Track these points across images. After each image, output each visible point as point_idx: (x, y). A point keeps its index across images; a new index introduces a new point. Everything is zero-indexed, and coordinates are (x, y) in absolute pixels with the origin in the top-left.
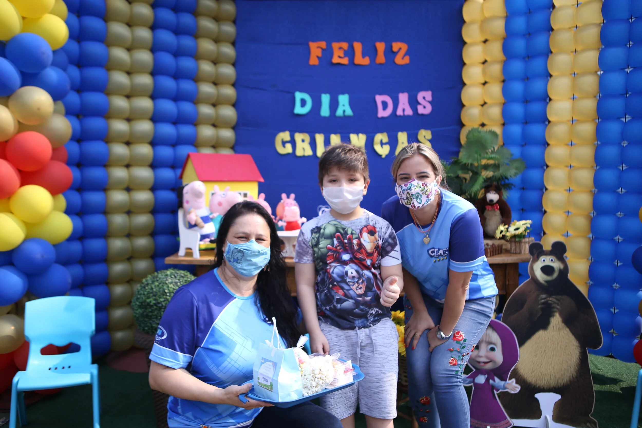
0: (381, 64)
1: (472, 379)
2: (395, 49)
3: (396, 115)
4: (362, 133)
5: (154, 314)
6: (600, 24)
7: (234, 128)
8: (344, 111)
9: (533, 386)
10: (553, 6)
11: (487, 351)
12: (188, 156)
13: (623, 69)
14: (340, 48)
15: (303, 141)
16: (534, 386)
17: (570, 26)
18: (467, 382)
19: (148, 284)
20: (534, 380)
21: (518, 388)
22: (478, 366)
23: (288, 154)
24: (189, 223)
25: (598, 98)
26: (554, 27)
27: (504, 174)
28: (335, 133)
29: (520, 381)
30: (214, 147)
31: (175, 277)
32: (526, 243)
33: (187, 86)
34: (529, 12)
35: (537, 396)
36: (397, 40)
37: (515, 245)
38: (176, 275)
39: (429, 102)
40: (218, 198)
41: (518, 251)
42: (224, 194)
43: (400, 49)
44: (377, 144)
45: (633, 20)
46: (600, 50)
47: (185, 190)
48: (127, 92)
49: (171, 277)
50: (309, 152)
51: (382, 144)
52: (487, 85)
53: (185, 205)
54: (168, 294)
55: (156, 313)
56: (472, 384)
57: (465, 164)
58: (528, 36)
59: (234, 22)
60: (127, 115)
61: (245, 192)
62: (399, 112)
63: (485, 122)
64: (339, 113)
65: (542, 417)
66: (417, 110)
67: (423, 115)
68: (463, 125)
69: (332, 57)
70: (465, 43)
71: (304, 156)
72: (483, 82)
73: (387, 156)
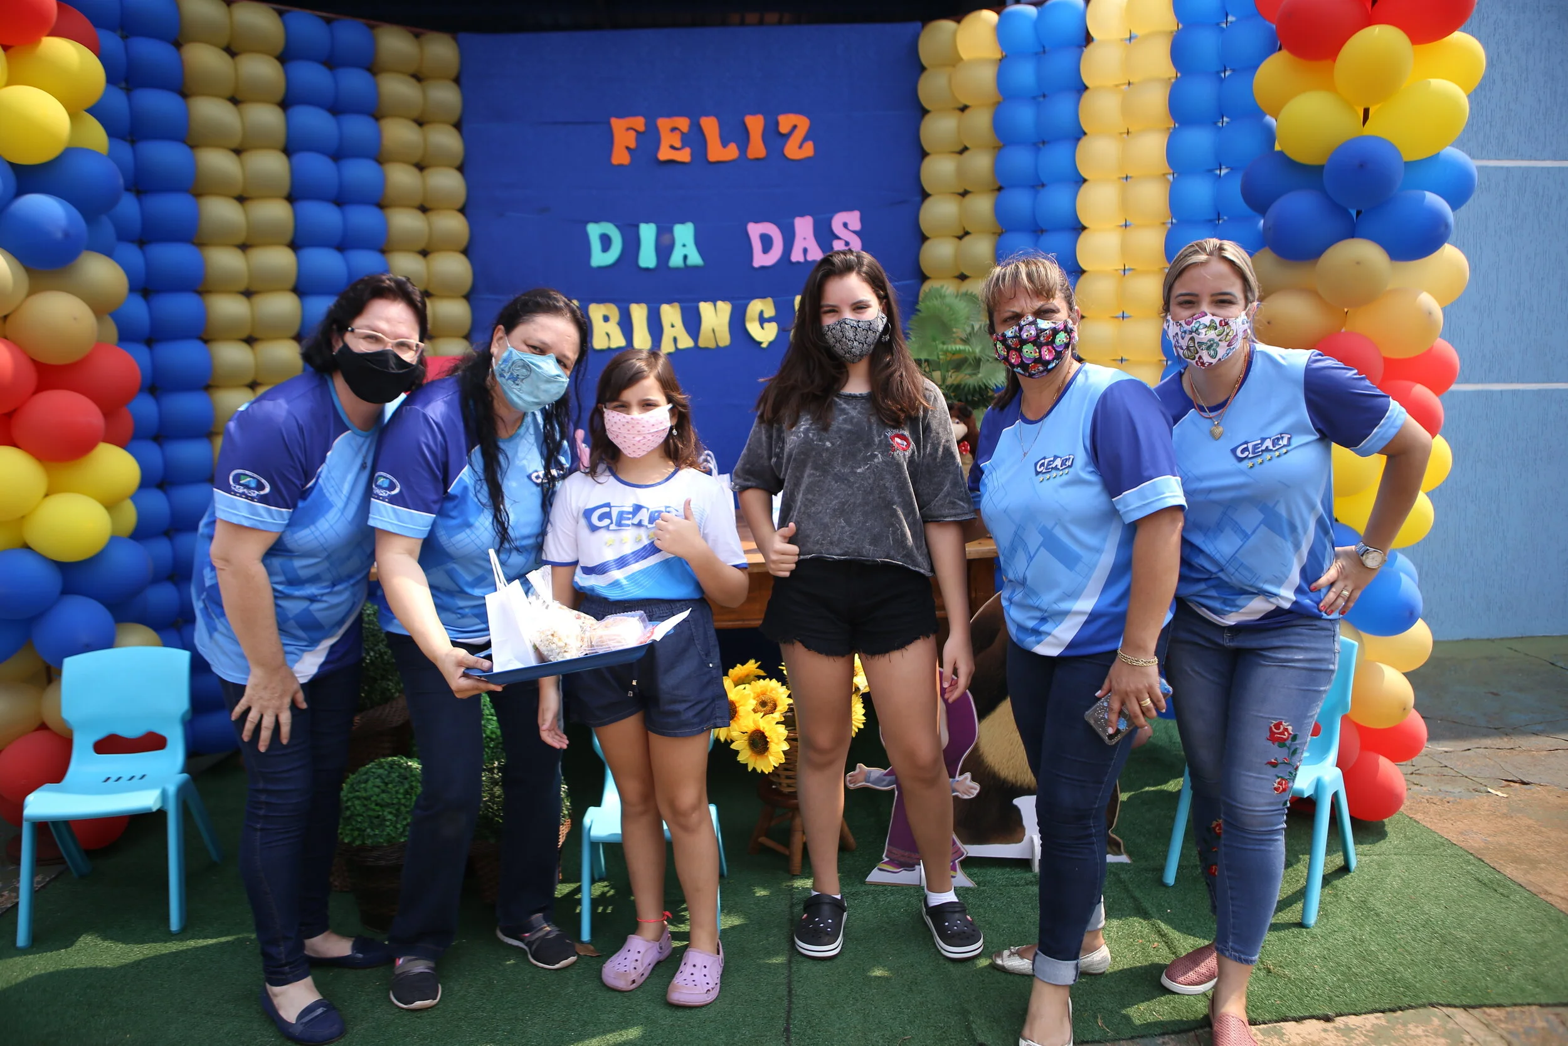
0: (758, 159)
1: (893, 777)
2: (784, 128)
3: (790, 261)
4: (723, 300)
6: (1170, 79)
8: (685, 257)
9: (1010, 785)
10: (1088, 39)
13: (1211, 171)
14: (674, 129)
15: (606, 319)
16: (1013, 785)
17: (1117, 83)
18: (885, 783)
20: (1011, 774)
21: (974, 790)
25: (1170, 225)
26: (1087, 82)
27: (984, 381)
28: (669, 302)
33: (363, 217)
34: (1041, 52)
35: (1017, 801)
36: (787, 110)
39: (854, 232)
43: (795, 127)
44: (753, 320)
45: (1227, 73)
46: (1171, 131)
48: (241, 239)
51: (762, 320)
52: (967, 198)
56: (894, 786)
58: (1041, 99)
59: (457, 80)
60: (243, 286)
62: (797, 256)
63: (966, 273)
64: (676, 260)
65: (1026, 838)
68: (924, 278)
69: (658, 148)
70: (925, 112)
71: (609, 349)
72: (961, 191)
73: (771, 344)
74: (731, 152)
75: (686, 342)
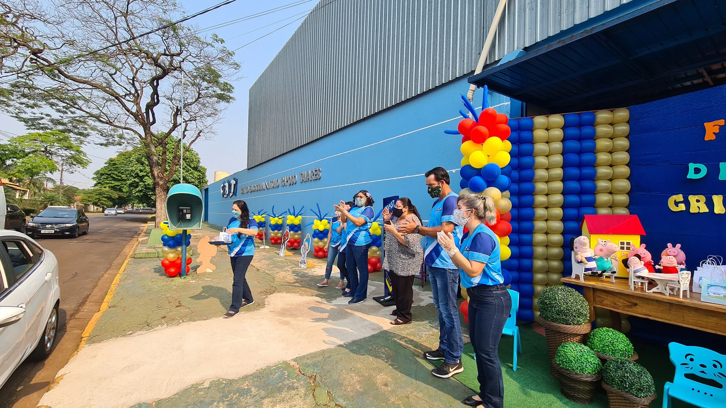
7: (628, 194)
12: (585, 214)
15: (698, 201)
19: (546, 292)
23: (681, 211)
30: (610, 207)
33: (587, 171)
40: (599, 247)
42: (605, 244)
47: (575, 241)
48: (546, 180)
50: (704, 209)
53: (575, 249)
59: (628, 122)
60: (546, 193)
71: (699, 213)
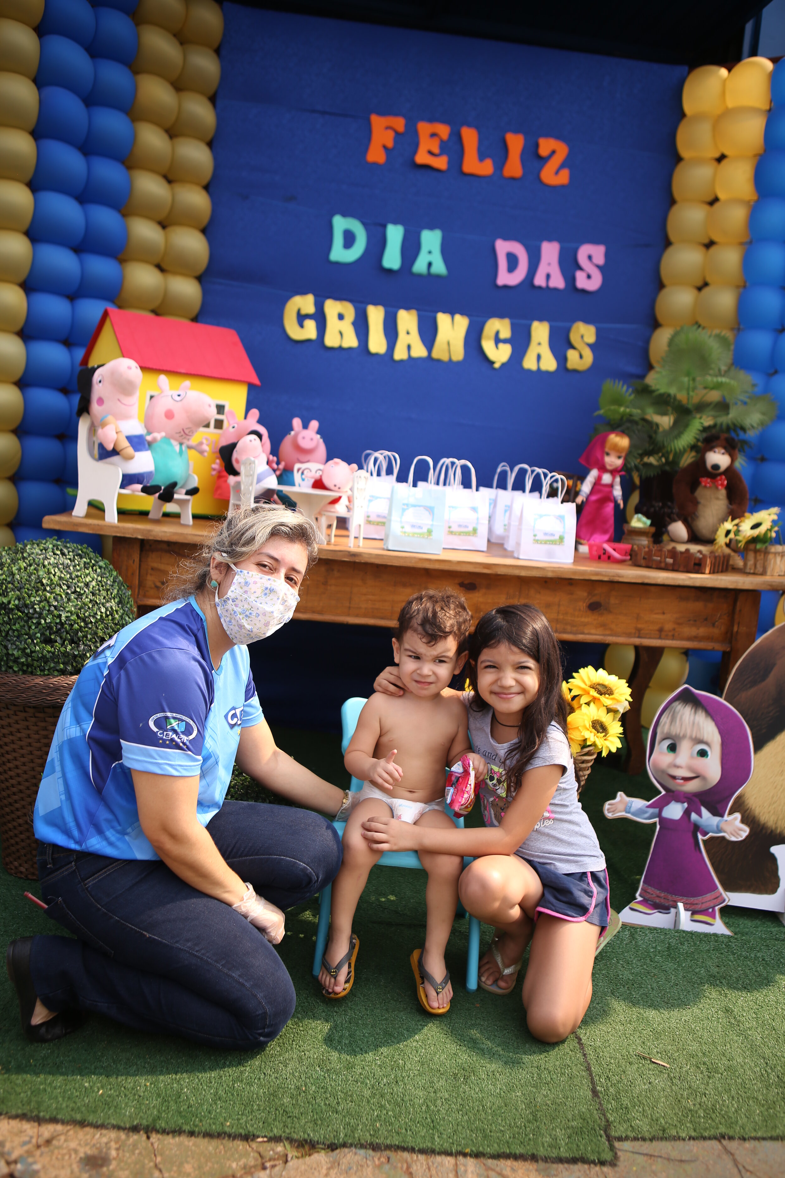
0: (513, 179)
1: (656, 810)
2: (544, 151)
3: (532, 285)
4: (462, 314)
5: (14, 628)
7: (200, 279)
8: (430, 265)
9: (769, 831)
11: (692, 757)
12: (106, 314)
14: (433, 135)
15: (341, 317)
16: (772, 831)
18: (647, 815)
20: (772, 819)
21: (742, 832)
22: (671, 784)
23: (309, 341)
24: (101, 446)
27: (739, 420)
28: (407, 308)
29: (748, 819)
30: (156, 312)
31: (63, 554)
32: (777, 555)
33: (107, 171)
36: (547, 135)
37: (755, 558)
38: (66, 551)
39: (598, 266)
40: (165, 403)
41: (760, 569)
42: (179, 396)
43: (553, 152)
44: (489, 339)
47: (97, 376)
49: (54, 554)
50: (351, 341)
51: (498, 340)
52: (713, 249)
53: (95, 407)
54: (48, 588)
55: (17, 626)
56: (657, 820)
57: (661, 395)
59: (218, 51)
61: (221, 402)
62: (539, 280)
63: (703, 321)
64: (420, 266)
66: (574, 279)
67: (584, 291)
68: (655, 324)
69: (415, 152)
70: (678, 159)
71: (340, 348)
72: (706, 241)
73: (503, 365)
74: (486, 168)
75: (419, 351)
